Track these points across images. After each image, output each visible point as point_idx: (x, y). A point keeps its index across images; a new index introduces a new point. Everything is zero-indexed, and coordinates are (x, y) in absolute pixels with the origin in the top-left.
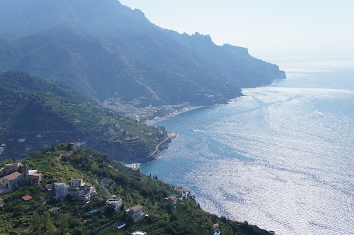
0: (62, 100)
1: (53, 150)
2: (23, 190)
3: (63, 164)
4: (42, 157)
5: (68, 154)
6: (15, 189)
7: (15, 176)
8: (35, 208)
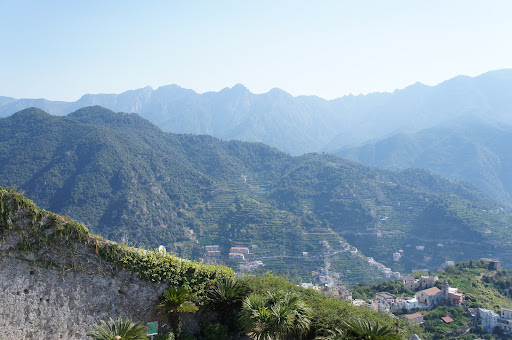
0: (468, 205)
1: (470, 266)
2: (444, 309)
3: (486, 286)
4: (459, 274)
5: (491, 274)
6: (434, 307)
7: (433, 291)
8: (457, 334)
